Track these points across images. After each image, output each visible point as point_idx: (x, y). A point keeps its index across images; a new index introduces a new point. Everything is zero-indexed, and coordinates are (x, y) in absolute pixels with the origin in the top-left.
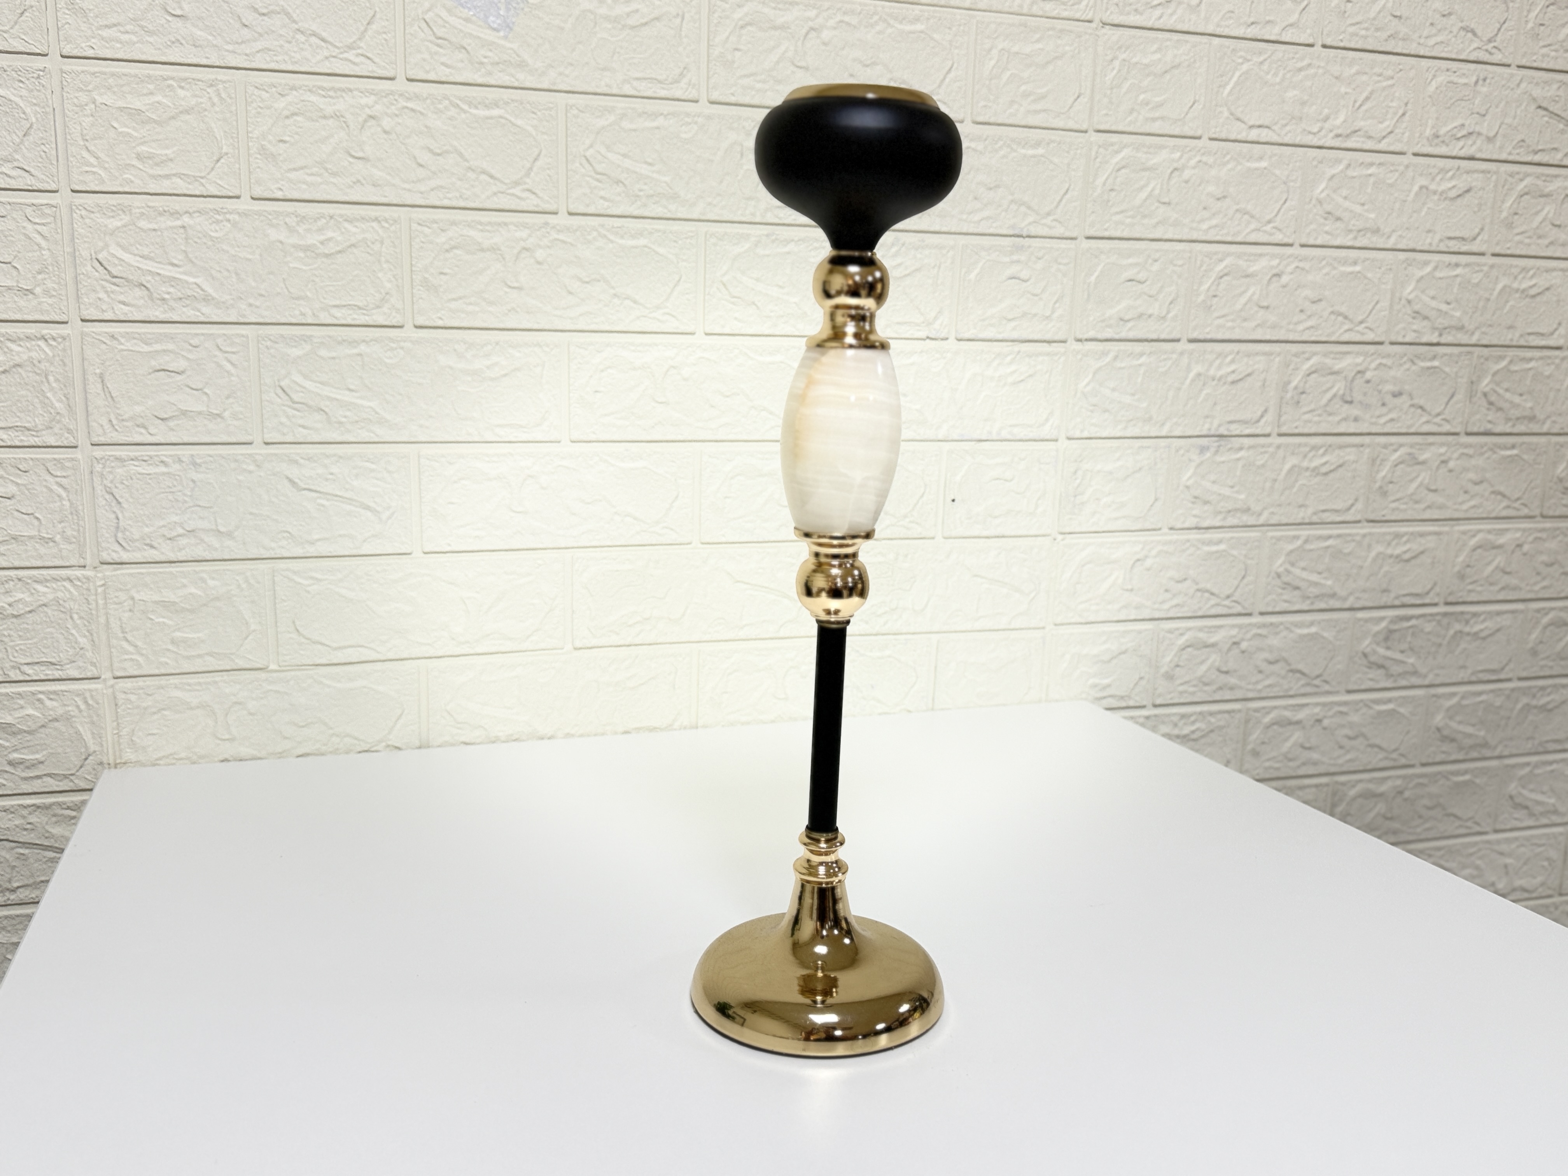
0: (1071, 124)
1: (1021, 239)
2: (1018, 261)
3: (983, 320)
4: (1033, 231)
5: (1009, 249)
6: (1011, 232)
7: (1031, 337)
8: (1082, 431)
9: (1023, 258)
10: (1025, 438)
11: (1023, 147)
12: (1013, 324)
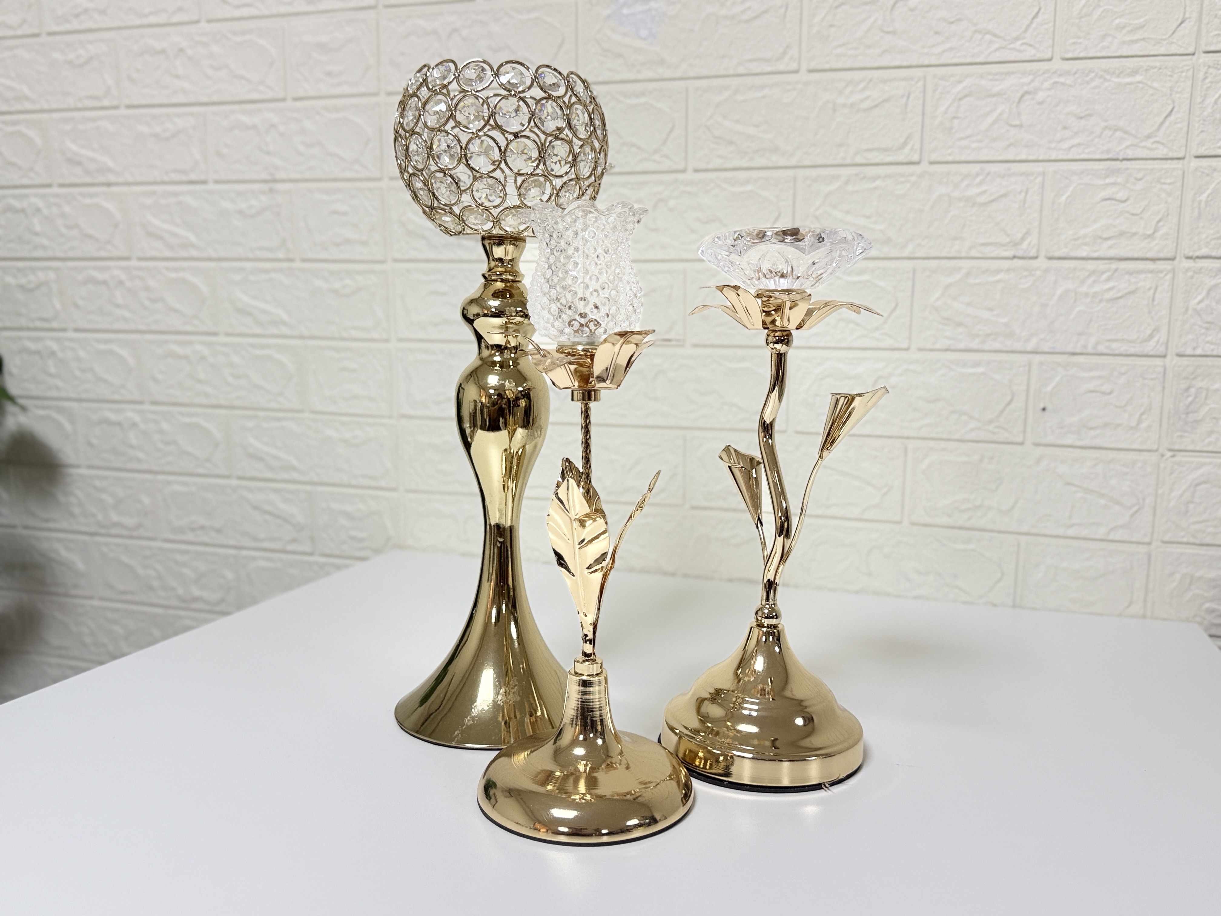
0: (1174, 49)
1: (1118, 162)
2: (1114, 184)
3: (1076, 239)
4: (1130, 154)
5: (1104, 172)
6: (1106, 157)
7: (1130, 255)
8: (1194, 349)
9: (1119, 180)
10: (1124, 353)
11: (1118, 76)
12: (1110, 243)
